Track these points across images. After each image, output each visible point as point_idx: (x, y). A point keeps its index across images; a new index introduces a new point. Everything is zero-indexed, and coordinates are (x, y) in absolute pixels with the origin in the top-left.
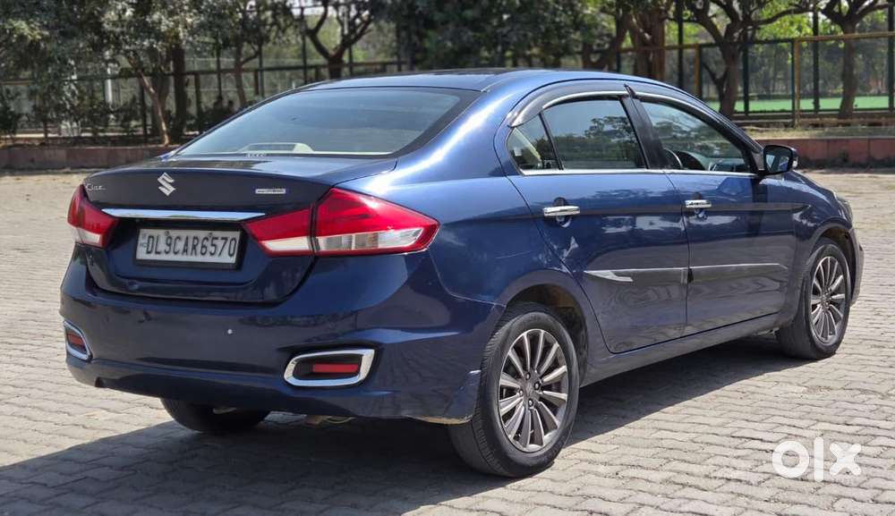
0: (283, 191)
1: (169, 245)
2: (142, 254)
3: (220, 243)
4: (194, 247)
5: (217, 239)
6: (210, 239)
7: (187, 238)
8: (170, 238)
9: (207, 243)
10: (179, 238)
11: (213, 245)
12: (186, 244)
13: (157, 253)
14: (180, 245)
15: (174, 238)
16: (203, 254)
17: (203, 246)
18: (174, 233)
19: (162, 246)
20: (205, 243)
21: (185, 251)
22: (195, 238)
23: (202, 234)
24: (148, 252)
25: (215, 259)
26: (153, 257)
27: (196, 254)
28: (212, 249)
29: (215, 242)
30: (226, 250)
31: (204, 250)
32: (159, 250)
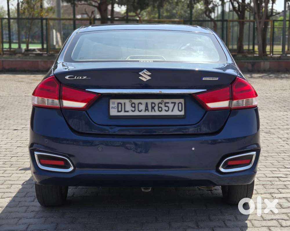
0: (217, 79)
1: (134, 107)
2: (113, 112)
3: (171, 105)
4: (153, 107)
5: (168, 103)
6: (163, 104)
7: (147, 103)
8: (133, 103)
9: (162, 106)
10: (140, 103)
11: (166, 106)
12: (147, 107)
13: (126, 112)
14: (142, 107)
15: (136, 103)
16: (160, 111)
17: (159, 107)
18: (136, 101)
19: (129, 108)
20: (160, 105)
21: (146, 110)
22: (152, 103)
23: (157, 101)
24: (119, 112)
25: (169, 113)
26: (123, 114)
27: (155, 111)
28: (165, 108)
29: (167, 105)
30: (176, 108)
31: (160, 109)
32: (127, 110)
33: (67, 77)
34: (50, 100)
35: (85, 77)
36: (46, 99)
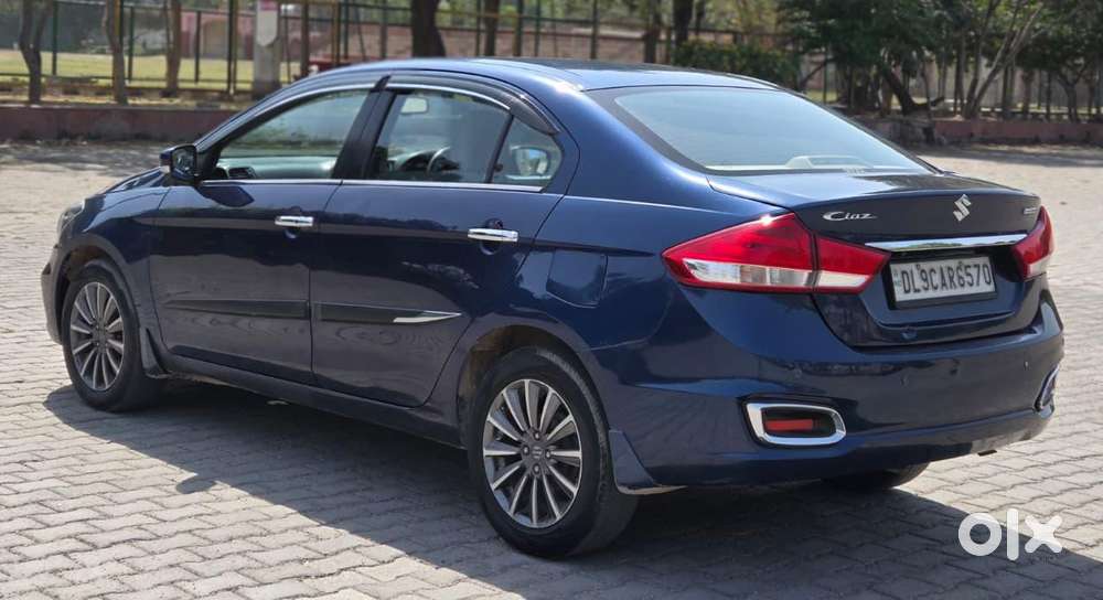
1: (925, 280)
2: (901, 295)
3: (973, 271)
4: (951, 279)
5: (969, 267)
6: (963, 268)
7: (941, 270)
8: (923, 271)
9: (962, 273)
10: (932, 270)
11: (969, 275)
12: (943, 277)
13: (917, 291)
14: (936, 279)
15: (928, 272)
16: (962, 285)
17: (960, 278)
18: (926, 266)
19: (919, 283)
20: (959, 273)
21: (944, 285)
22: (949, 268)
23: (953, 263)
24: (907, 292)
25: (976, 289)
26: (912, 296)
27: (955, 287)
28: (967, 279)
29: (969, 270)
30: (982, 277)
31: (962, 281)
32: (917, 287)
33: (828, 217)
34: (777, 271)
35: (866, 216)
36: (768, 268)
